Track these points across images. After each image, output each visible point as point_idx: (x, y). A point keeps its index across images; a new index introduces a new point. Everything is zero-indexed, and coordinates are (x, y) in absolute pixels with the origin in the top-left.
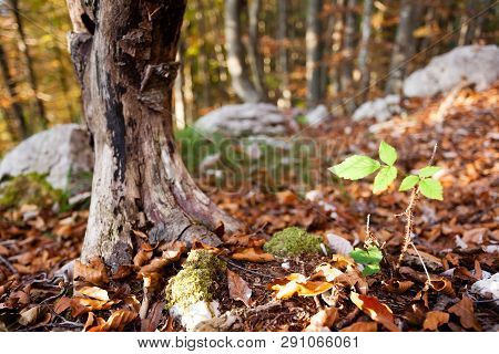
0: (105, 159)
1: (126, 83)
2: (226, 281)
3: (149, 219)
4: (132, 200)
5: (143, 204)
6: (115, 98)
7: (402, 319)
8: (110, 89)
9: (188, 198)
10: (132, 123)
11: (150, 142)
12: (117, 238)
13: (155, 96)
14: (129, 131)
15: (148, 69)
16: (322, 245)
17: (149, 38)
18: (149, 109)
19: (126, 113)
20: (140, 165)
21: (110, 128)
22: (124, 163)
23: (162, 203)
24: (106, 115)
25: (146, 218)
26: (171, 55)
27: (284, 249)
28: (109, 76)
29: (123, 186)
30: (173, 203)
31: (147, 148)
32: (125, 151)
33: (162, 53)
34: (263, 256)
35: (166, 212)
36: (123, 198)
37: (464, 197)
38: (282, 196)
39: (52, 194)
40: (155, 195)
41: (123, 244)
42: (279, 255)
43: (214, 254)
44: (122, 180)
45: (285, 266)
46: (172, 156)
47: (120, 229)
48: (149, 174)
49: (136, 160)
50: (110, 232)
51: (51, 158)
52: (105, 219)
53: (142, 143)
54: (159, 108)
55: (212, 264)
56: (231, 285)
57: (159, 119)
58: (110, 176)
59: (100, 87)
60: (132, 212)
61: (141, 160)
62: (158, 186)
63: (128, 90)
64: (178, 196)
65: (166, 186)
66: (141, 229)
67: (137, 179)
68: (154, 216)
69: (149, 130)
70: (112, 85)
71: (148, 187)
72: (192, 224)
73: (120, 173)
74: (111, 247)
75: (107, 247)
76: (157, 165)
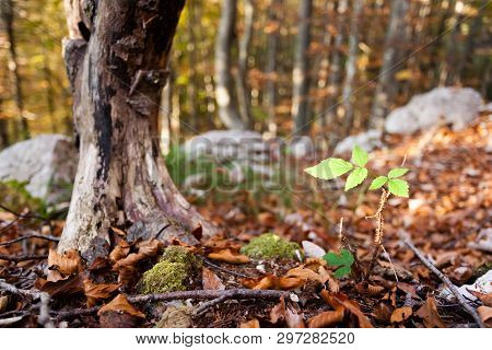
0: (89, 158)
1: (116, 86)
2: (201, 278)
3: (129, 218)
4: (113, 198)
5: (123, 203)
6: (105, 100)
7: (370, 317)
8: (100, 91)
9: (169, 201)
10: (119, 125)
11: (135, 145)
12: (95, 234)
13: (144, 100)
14: (116, 132)
15: (139, 74)
16: (297, 252)
17: (142, 45)
18: (137, 112)
19: (114, 115)
20: (124, 166)
21: (97, 128)
22: (108, 163)
23: (142, 203)
24: (95, 115)
25: (125, 217)
26: (162, 63)
27: (260, 252)
28: (100, 78)
29: (105, 184)
30: (154, 204)
31: (132, 150)
32: (110, 151)
33: (153, 60)
34: (238, 257)
35: (146, 212)
36: (104, 196)
37: (440, 226)
38: (262, 217)
39: (30, 202)
40: (137, 194)
41: (100, 240)
42: (255, 258)
43: (191, 252)
44: (105, 179)
45: (260, 268)
46: (155, 160)
47: (99, 225)
48: (131, 175)
49: (120, 160)
50: (89, 228)
51: (33, 166)
52: (85, 215)
53: (127, 144)
54: (147, 113)
55: (187, 259)
56: (205, 280)
57: (146, 124)
58: (93, 175)
59: (91, 88)
60: (112, 210)
61: (125, 160)
62: (140, 188)
63: (118, 93)
64: (159, 197)
65: (148, 188)
66: (119, 227)
67: (120, 178)
68: (133, 216)
69: (135, 133)
70: (103, 87)
71: (130, 187)
72: (171, 224)
73: (104, 172)
74: (88, 243)
75: (84, 241)
76: (141, 167)
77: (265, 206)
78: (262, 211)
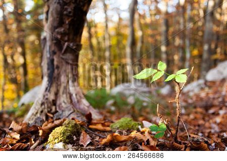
1: (56, 50)
4: (51, 100)
5: (56, 102)
6: (52, 57)
9: (78, 102)
10: (58, 67)
12: (39, 116)
13: (69, 56)
14: (56, 71)
15: (66, 44)
17: (67, 31)
18: (66, 62)
19: (55, 63)
20: (58, 85)
21: (48, 69)
22: (51, 84)
23: (64, 102)
24: (48, 64)
25: (56, 109)
26: (78, 40)
27: (118, 126)
29: (49, 94)
30: (70, 102)
31: (63, 79)
32: (53, 79)
33: (73, 38)
34: (105, 128)
35: (65, 106)
36: (47, 99)
40: (63, 100)
41: (40, 118)
42: (115, 129)
44: (49, 92)
46: (73, 83)
47: (42, 112)
48: (61, 90)
49: (57, 83)
50: (37, 113)
53: (61, 76)
54: (70, 62)
55: (75, 127)
56: (81, 137)
57: (69, 67)
58: (44, 89)
59: (47, 52)
60: (49, 105)
61: (59, 83)
62: (65, 95)
63: (57, 53)
64: (73, 100)
65: (68, 96)
67: (56, 91)
68: (60, 109)
69: (65, 71)
70: (51, 51)
71: (60, 95)
72: (74, 111)
73: (48, 88)
74: (34, 119)
75: (32, 119)
76: (66, 86)
78: (141, 116)
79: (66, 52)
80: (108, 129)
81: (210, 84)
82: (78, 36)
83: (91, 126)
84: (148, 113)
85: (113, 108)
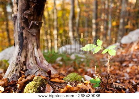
1: (25, 26)
4: (22, 62)
5: (26, 63)
6: (21, 31)
8: (20, 28)
9: (41, 62)
10: (26, 38)
11: (31, 45)
13: (34, 31)
14: (25, 41)
15: (32, 22)
16: (83, 79)
17: (32, 13)
18: (32, 34)
19: (24, 35)
20: (27, 51)
21: (19, 40)
22: (22, 50)
23: (32, 63)
24: (19, 36)
25: (26, 68)
26: (40, 19)
27: (69, 79)
28: (20, 24)
30: (35, 63)
31: (30, 46)
32: (23, 47)
33: (36, 18)
34: (61, 81)
35: (32, 66)
36: (19, 61)
40: (31, 61)
41: (16, 75)
42: (67, 81)
43: (43, 79)
44: (20, 56)
45: (68, 84)
46: (37, 50)
47: (16, 70)
48: (29, 54)
49: (26, 50)
50: (13, 71)
52: (12, 67)
53: (28, 44)
54: (35, 34)
55: (41, 81)
56: (47, 88)
57: (35, 38)
58: (17, 54)
59: (18, 27)
60: (21, 65)
61: (27, 50)
62: (32, 58)
63: (25, 28)
64: (38, 62)
65: (34, 58)
66: (24, 71)
67: (25, 55)
68: (29, 67)
69: (31, 41)
70: (21, 27)
71: (28, 58)
72: (39, 69)
73: (20, 53)
74: (12, 76)
75: (10, 75)
76: (32, 52)
77: (81, 66)
78: (80, 68)
79: (31, 28)
80: (63, 81)
81: (123, 46)
82: (40, 16)
83: (51, 80)
84: (84, 66)
85: (61, 63)
